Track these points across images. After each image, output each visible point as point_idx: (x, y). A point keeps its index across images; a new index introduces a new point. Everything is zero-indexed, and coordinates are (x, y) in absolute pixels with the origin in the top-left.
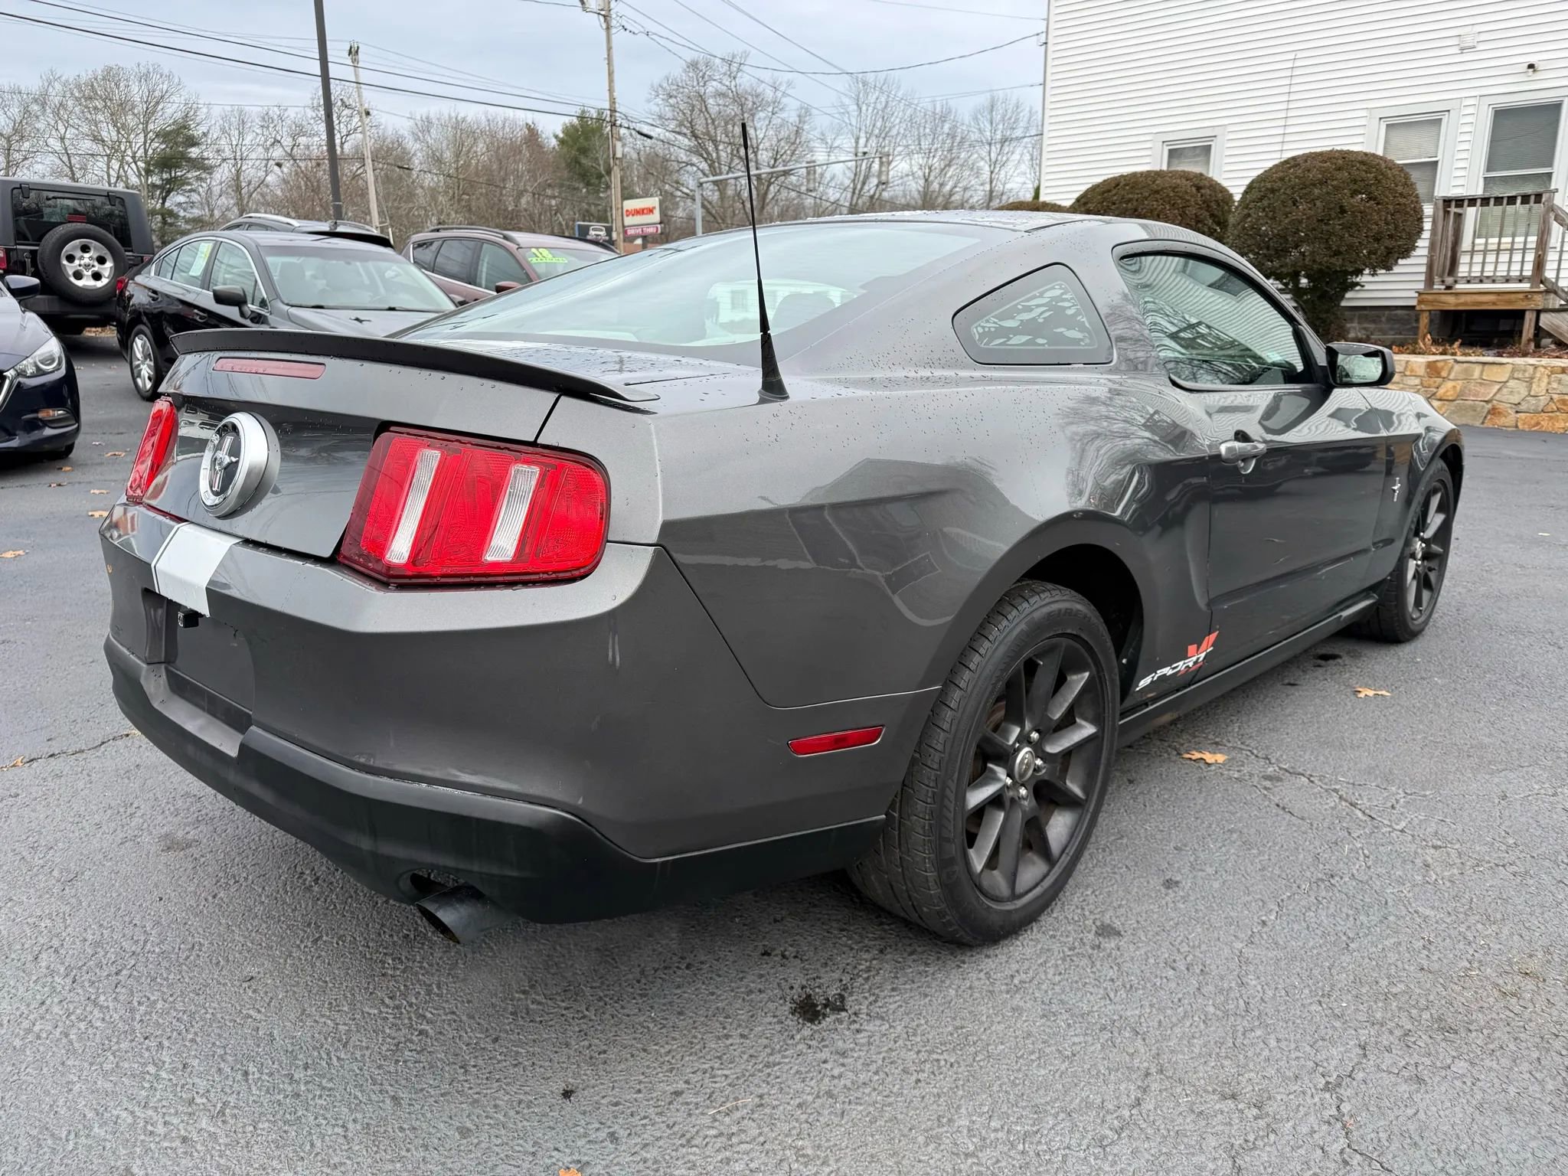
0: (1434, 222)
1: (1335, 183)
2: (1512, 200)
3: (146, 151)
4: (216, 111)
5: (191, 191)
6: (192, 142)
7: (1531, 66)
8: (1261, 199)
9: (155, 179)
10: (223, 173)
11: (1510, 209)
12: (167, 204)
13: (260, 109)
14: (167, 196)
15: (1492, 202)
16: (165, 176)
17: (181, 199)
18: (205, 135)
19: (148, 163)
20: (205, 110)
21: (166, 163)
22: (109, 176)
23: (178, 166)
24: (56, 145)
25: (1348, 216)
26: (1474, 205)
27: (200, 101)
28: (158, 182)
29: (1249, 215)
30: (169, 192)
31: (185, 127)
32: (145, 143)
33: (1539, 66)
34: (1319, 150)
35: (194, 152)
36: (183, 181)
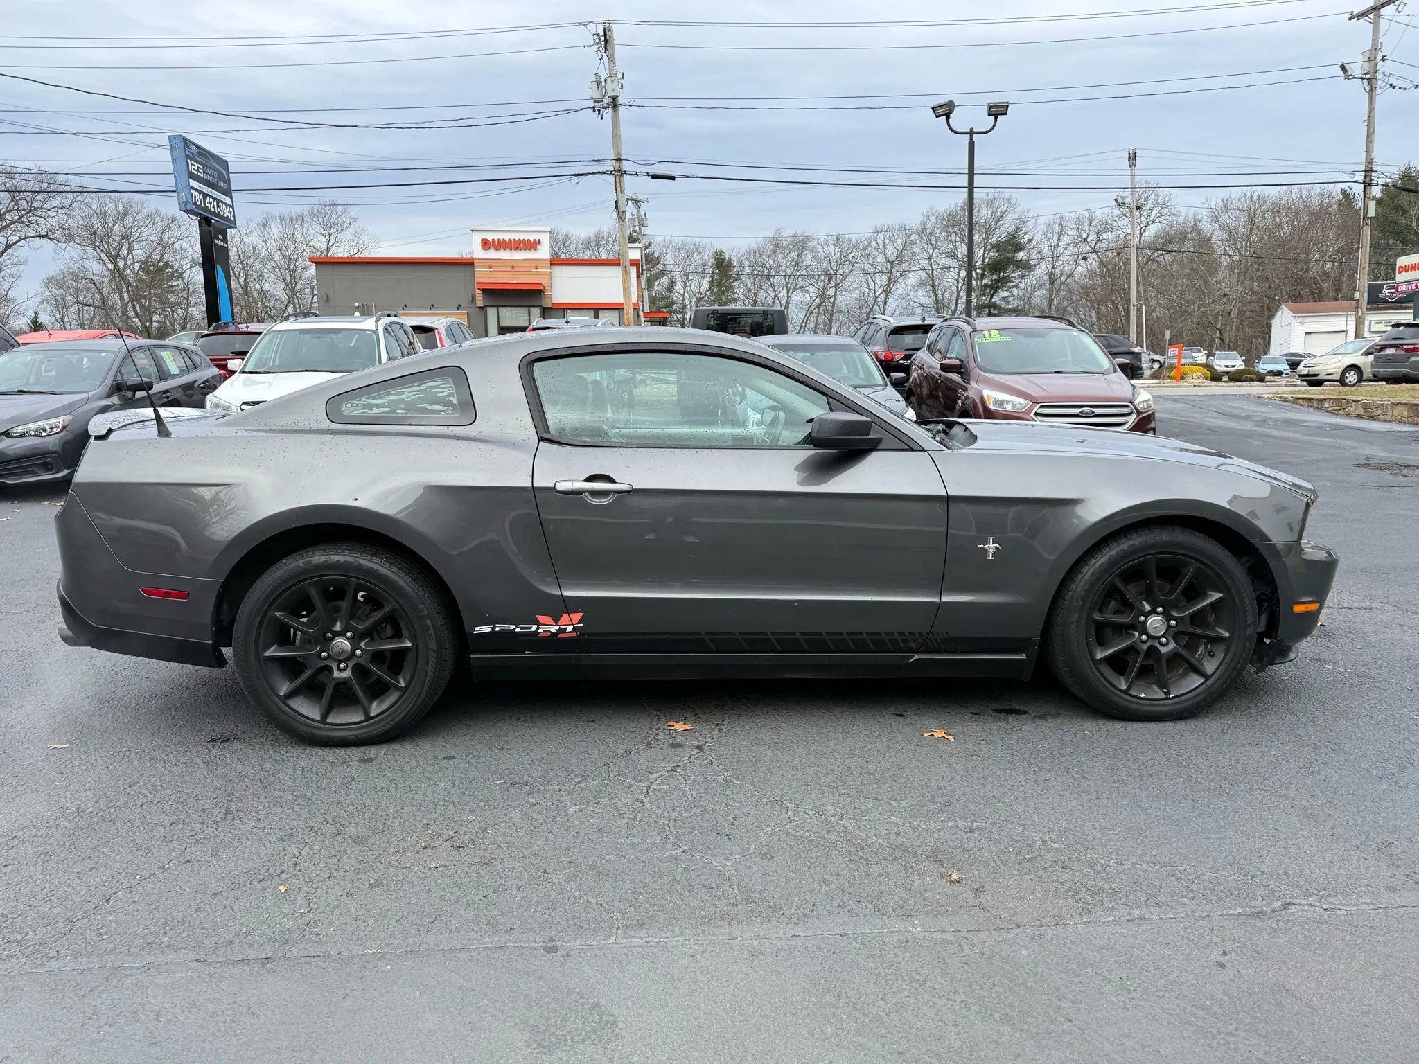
3: (984, 259)
4: (1042, 221)
5: (1013, 287)
6: (1019, 248)
9: (987, 281)
10: (1041, 271)
12: (993, 300)
13: (1073, 214)
14: (994, 293)
16: (994, 277)
17: (1006, 294)
18: (1030, 241)
19: (984, 270)
20: (1033, 221)
21: (995, 267)
22: (958, 283)
23: (1004, 269)
24: (925, 263)
27: (1031, 215)
28: (990, 283)
30: (996, 290)
31: (1015, 237)
32: (984, 255)
35: (1021, 255)
36: (1009, 279)
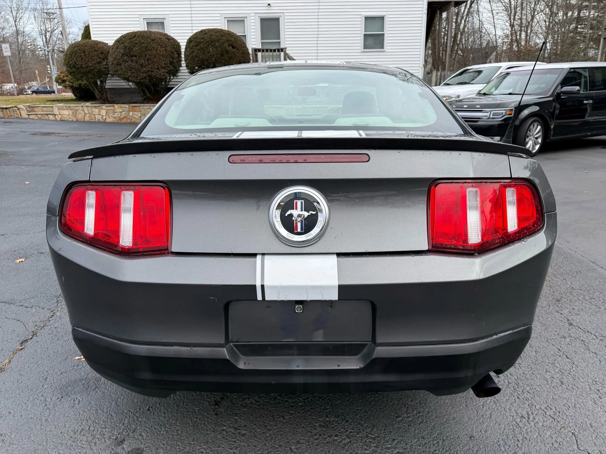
0: (253, 57)
1: (222, 41)
2: (275, 51)
7: (269, 4)
8: (197, 46)
11: (275, 53)
15: (265, 51)
25: (229, 54)
26: (260, 52)
29: (193, 52)
33: (272, 5)
34: (211, 28)
